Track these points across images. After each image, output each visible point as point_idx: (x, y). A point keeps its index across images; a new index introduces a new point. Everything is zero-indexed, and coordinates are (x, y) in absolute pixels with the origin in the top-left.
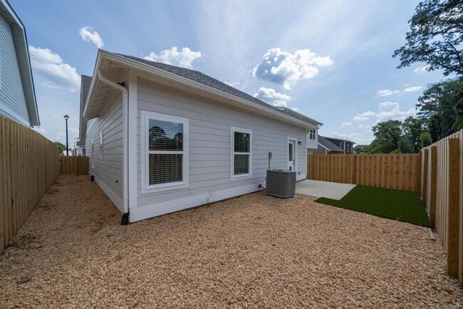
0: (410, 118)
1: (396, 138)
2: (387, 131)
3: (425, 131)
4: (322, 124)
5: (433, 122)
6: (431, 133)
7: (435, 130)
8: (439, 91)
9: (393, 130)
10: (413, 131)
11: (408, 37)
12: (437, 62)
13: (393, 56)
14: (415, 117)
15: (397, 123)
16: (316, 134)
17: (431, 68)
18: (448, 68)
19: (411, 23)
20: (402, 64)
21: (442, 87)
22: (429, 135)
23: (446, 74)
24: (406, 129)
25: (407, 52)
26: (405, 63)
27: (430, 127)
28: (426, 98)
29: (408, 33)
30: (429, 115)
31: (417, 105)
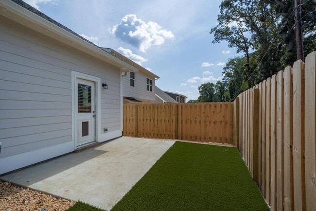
0: (219, 82)
1: (212, 95)
2: (206, 90)
3: (227, 90)
4: (158, 78)
5: (231, 84)
6: (230, 92)
7: (232, 90)
8: (234, 64)
9: (210, 89)
10: (220, 91)
11: (219, 19)
12: (234, 42)
13: (210, 33)
14: (222, 81)
15: (212, 85)
16: (153, 86)
17: (231, 46)
18: (239, 47)
19: (220, 7)
20: (215, 39)
21: (235, 62)
22: (229, 93)
23: (238, 51)
24: (217, 89)
25: (218, 32)
26: (217, 39)
27: (229, 88)
28: (227, 68)
29: (219, 16)
30: (229, 80)
31: (223, 73)
